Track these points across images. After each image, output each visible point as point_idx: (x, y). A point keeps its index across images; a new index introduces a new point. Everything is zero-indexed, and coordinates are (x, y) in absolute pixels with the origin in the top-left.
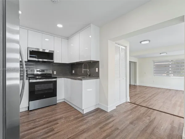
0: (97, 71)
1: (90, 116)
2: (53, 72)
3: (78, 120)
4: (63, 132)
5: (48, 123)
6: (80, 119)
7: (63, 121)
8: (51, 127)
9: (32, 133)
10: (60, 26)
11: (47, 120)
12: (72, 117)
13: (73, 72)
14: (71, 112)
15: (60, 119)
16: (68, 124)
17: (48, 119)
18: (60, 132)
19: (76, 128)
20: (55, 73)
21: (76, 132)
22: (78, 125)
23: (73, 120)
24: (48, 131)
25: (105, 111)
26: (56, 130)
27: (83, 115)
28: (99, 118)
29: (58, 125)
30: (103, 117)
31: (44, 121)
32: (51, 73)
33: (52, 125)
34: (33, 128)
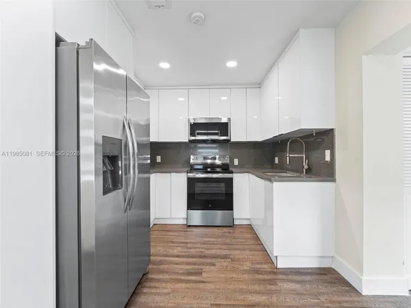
0: (328, 158)
1: (292, 281)
2: (232, 160)
3: (258, 276)
4: (212, 286)
5: (200, 257)
6: (261, 277)
7: (226, 264)
8: (200, 267)
9: (171, 263)
10: (232, 64)
11: (202, 252)
12: (248, 263)
13: (277, 160)
14: (252, 253)
15: (223, 258)
16: (231, 276)
17: (203, 250)
18: (208, 284)
19: (241, 291)
20: (236, 162)
21: (238, 300)
22: (250, 287)
23: (245, 270)
24: (192, 271)
25: (350, 286)
26: (204, 275)
27: (275, 271)
28: (316, 296)
29: (212, 267)
30: (331, 302)
31: (197, 250)
32: (228, 162)
33: (203, 264)
34: (178, 256)
